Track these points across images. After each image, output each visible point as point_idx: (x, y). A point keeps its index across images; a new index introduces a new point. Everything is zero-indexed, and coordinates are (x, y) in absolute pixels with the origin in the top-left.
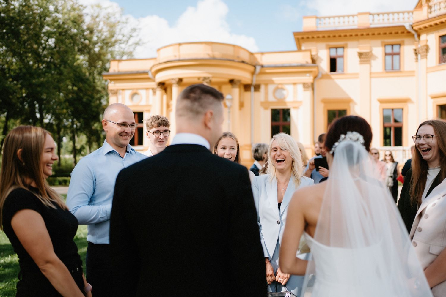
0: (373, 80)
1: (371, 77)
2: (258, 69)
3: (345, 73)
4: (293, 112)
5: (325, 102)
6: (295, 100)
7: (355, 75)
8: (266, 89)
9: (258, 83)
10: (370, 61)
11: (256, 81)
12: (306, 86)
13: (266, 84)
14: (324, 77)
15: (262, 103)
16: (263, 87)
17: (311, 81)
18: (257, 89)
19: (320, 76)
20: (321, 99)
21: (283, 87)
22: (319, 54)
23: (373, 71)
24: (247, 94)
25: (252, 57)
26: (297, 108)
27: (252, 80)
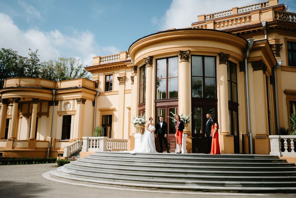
1: (125, 93)
2: (54, 92)
3: (112, 91)
4: (72, 117)
5: (101, 110)
6: (73, 110)
7: (117, 93)
8: (61, 104)
9: (56, 100)
10: (125, 83)
11: (55, 99)
12: (78, 100)
13: (61, 101)
14: (101, 94)
15: (58, 112)
16: (59, 102)
17: (81, 97)
18: (57, 104)
19: (98, 94)
20: (99, 109)
21: (69, 102)
22: (100, 80)
23: (126, 89)
24: (51, 107)
25: (57, 85)
26: (74, 115)
27: (53, 98)
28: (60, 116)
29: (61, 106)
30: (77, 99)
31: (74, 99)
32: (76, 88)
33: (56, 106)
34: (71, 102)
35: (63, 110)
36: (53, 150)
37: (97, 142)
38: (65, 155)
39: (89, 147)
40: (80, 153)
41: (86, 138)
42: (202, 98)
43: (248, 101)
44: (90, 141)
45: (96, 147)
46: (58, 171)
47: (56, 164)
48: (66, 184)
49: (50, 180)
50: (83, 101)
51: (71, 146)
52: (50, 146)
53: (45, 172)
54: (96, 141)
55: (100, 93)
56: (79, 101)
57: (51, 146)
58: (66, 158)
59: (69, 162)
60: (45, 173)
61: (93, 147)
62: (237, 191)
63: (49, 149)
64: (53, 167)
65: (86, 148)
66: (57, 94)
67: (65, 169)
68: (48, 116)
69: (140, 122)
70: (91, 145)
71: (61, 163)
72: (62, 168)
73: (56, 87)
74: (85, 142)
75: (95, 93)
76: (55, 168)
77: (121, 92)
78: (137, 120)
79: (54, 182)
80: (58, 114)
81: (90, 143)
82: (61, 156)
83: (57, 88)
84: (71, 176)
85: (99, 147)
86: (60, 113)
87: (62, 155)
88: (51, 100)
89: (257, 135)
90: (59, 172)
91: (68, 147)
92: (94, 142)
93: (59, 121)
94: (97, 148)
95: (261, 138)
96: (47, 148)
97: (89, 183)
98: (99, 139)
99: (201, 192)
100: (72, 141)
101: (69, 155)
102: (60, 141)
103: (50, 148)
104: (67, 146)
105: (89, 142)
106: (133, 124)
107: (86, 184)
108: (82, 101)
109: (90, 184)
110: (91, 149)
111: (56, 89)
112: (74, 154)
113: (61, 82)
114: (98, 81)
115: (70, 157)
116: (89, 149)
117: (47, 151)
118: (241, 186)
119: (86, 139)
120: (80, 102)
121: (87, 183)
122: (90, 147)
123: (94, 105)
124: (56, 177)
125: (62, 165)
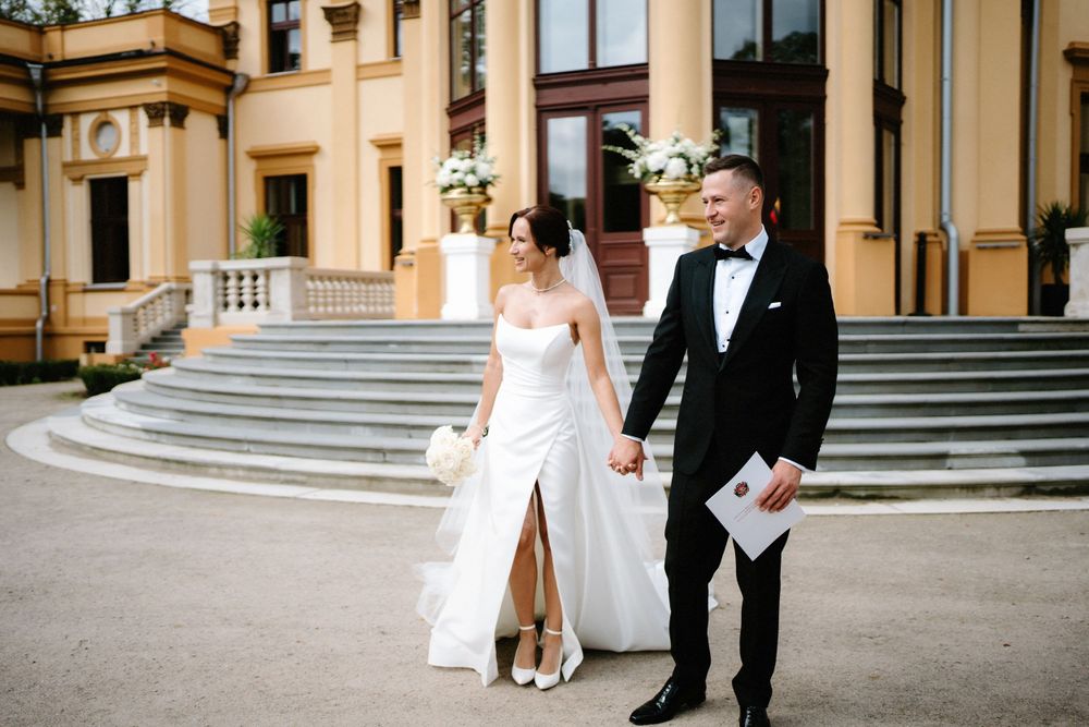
0: (364, 85)
1: (358, 79)
2: (36, 73)
3: (303, 71)
4: (133, 186)
5: (259, 156)
6: (135, 153)
7: (323, 77)
8: (75, 128)
9: (52, 111)
10: (355, 32)
11: (45, 106)
12: (153, 112)
13: (75, 115)
14: (253, 86)
15: (66, 165)
16: (68, 121)
17: (164, 98)
18: (55, 130)
19: (239, 84)
20: (248, 148)
21: (110, 119)
22: (243, 22)
23: (364, 60)
24: (31, 145)
25: (45, 42)
26: (139, 175)
27: (35, 105)
28: (77, 180)
29: (76, 140)
30: (148, 107)
31: (133, 108)
32: (139, 55)
33: (54, 141)
34: (122, 118)
35: (87, 154)
36: (60, 328)
37: (261, 281)
38: (115, 347)
39: (221, 308)
40: (185, 333)
41: (207, 265)
42: (759, 63)
43: (947, 85)
44: (226, 278)
45: (256, 304)
46: (87, 419)
47: (78, 385)
48: (135, 482)
49: (48, 467)
50: (174, 113)
51: (138, 308)
52: (45, 313)
53: (21, 423)
54: (255, 278)
55: (249, 81)
56: (155, 112)
57: (49, 311)
58: (124, 360)
59: (137, 377)
60: (22, 429)
61: (241, 305)
62: (1015, 490)
63: (39, 324)
64: (63, 397)
65: (209, 309)
66: (49, 86)
67: (123, 406)
68: (20, 185)
69: (471, 180)
70: (232, 298)
71: (101, 382)
72: (104, 405)
73: (46, 52)
74: (203, 287)
75: (226, 80)
76: (71, 405)
77: (343, 73)
78: (455, 171)
79: (68, 472)
80: (64, 173)
81: (226, 289)
82: (98, 351)
83: (51, 57)
84: (156, 442)
85: (268, 304)
86: (74, 170)
87: (100, 347)
88: (28, 110)
89: (977, 234)
90: (91, 422)
91: (125, 314)
92: (247, 282)
93: (75, 207)
94: (262, 307)
95: (997, 248)
96: (33, 322)
97: (253, 474)
98: (267, 273)
99: (843, 500)
100: (139, 287)
101: (134, 346)
102: (85, 291)
103: (48, 320)
104: (123, 309)
105: (220, 284)
106: (438, 190)
107: (237, 478)
108: (171, 117)
109: (259, 481)
110: (232, 317)
111: (46, 60)
112: (154, 339)
113: (63, 30)
114: (236, 25)
115: (137, 355)
116: (224, 316)
117: (33, 335)
118: (1022, 460)
119: (205, 272)
120: (163, 116)
121: (241, 473)
122: (226, 305)
123: (223, 131)
124: (78, 448)
125: (108, 390)
